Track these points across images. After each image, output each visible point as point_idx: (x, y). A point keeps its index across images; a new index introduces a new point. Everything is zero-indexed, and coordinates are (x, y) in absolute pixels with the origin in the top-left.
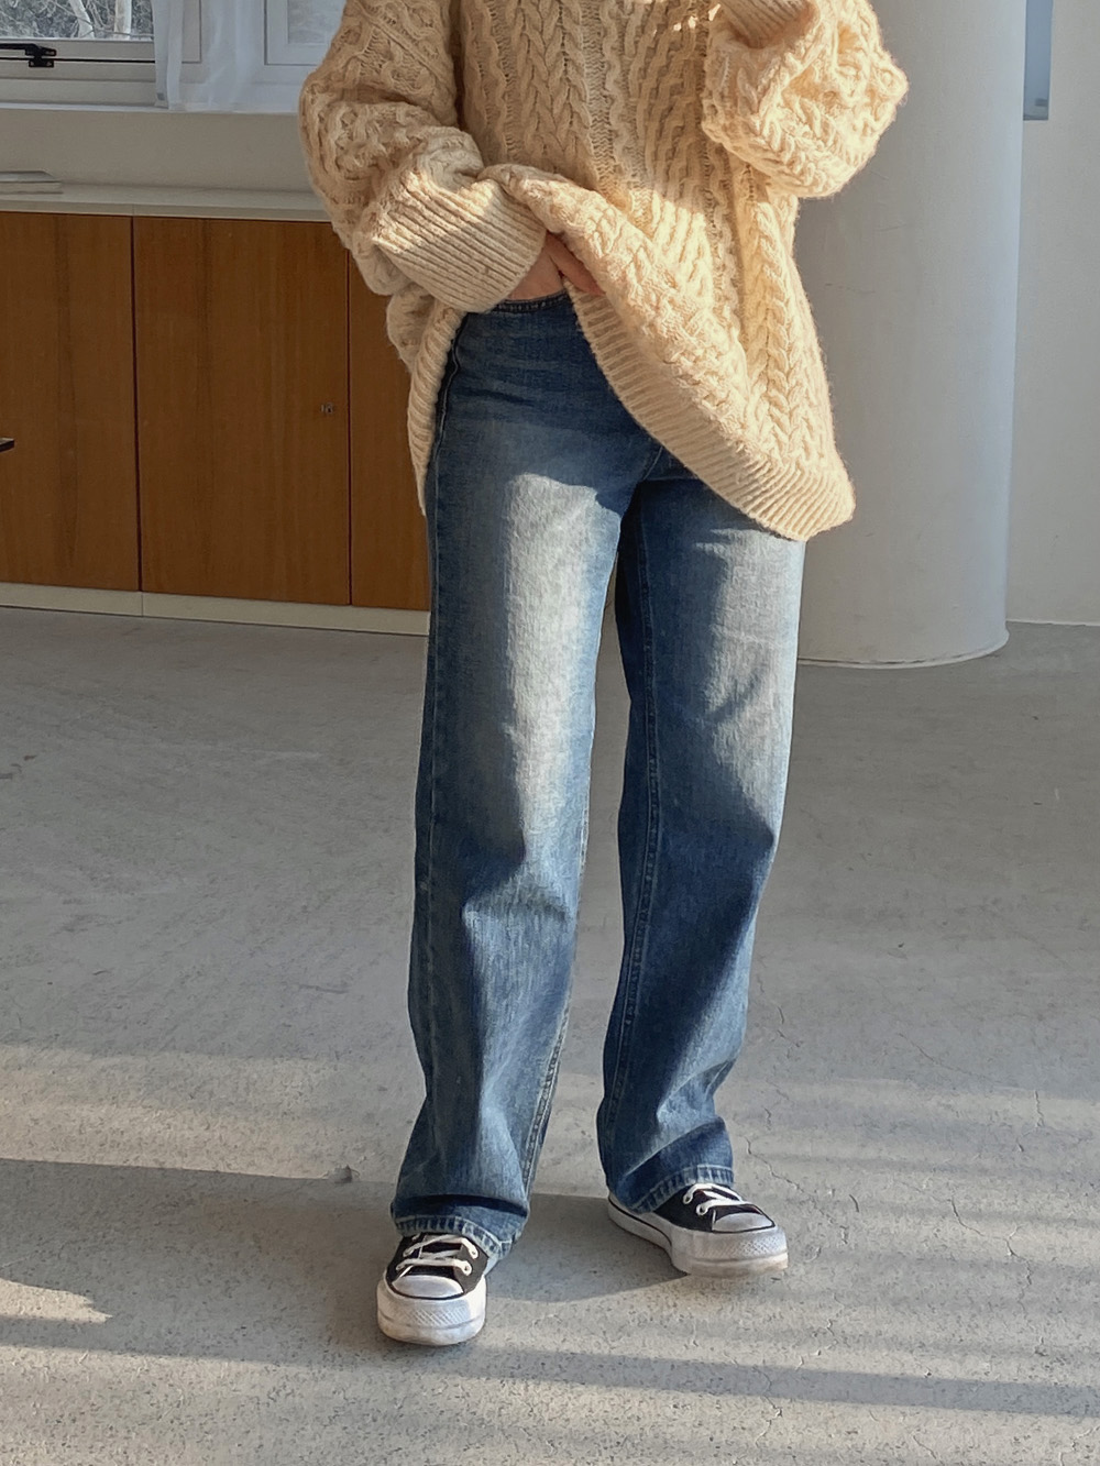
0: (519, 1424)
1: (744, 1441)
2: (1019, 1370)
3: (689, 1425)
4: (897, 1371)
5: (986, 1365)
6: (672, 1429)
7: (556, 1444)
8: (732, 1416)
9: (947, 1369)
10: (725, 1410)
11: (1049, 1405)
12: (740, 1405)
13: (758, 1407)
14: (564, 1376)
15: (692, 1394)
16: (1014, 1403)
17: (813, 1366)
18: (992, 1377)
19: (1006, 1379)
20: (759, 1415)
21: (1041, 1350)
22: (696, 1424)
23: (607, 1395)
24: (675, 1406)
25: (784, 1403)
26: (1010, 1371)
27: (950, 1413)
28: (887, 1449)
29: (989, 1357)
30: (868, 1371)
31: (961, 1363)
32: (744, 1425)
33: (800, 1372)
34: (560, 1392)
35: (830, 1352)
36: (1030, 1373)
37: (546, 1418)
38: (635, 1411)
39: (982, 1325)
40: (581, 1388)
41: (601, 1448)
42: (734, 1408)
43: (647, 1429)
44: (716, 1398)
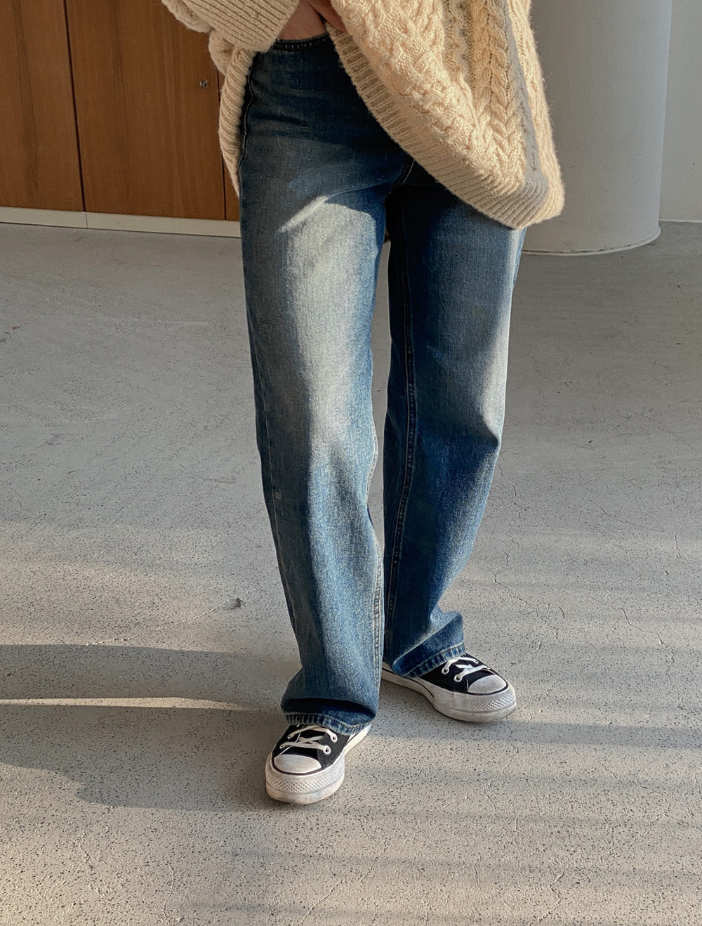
0: (352, 764)
1: (495, 770)
2: (668, 719)
3: (460, 761)
4: (591, 722)
5: (647, 716)
6: (449, 764)
7: (377, 776)
8: (487, 754)
9: (622, 720)
10: (483, 751)
11: (687, 742)
12: (492, 747)
13: (503, 748)
14: (380, 731)
15: (462, 741)
16: (665, 741)
17: (537, 720)
18: (650, 725)
19: (659, 726)
20: (504, 753)
21: (681, 706)
22: (465, 760)
23: (409, 743)
24: (451, 749)
25: (519, 744)
26: (663, 720)
27: (625, 749)
28: (586, 772)
29: (648, 712)
30: (572, 722)
31: (631, 715)
32: (495, 760)
33: (530, 724)
34: (378, 742)
35: (549, 710)
36: (675, 720)
37: (370, 759)
38: (425, 753)
39: (643, 690)
40: (392, 739)
41: (405, 778)
42: (488, 748)
43: (434, 764)
44: (476, 743)
